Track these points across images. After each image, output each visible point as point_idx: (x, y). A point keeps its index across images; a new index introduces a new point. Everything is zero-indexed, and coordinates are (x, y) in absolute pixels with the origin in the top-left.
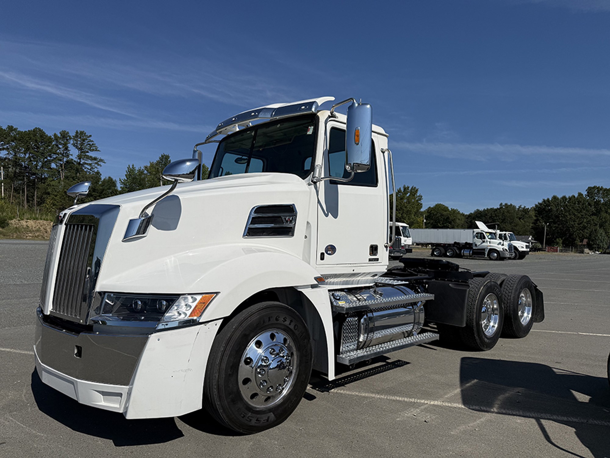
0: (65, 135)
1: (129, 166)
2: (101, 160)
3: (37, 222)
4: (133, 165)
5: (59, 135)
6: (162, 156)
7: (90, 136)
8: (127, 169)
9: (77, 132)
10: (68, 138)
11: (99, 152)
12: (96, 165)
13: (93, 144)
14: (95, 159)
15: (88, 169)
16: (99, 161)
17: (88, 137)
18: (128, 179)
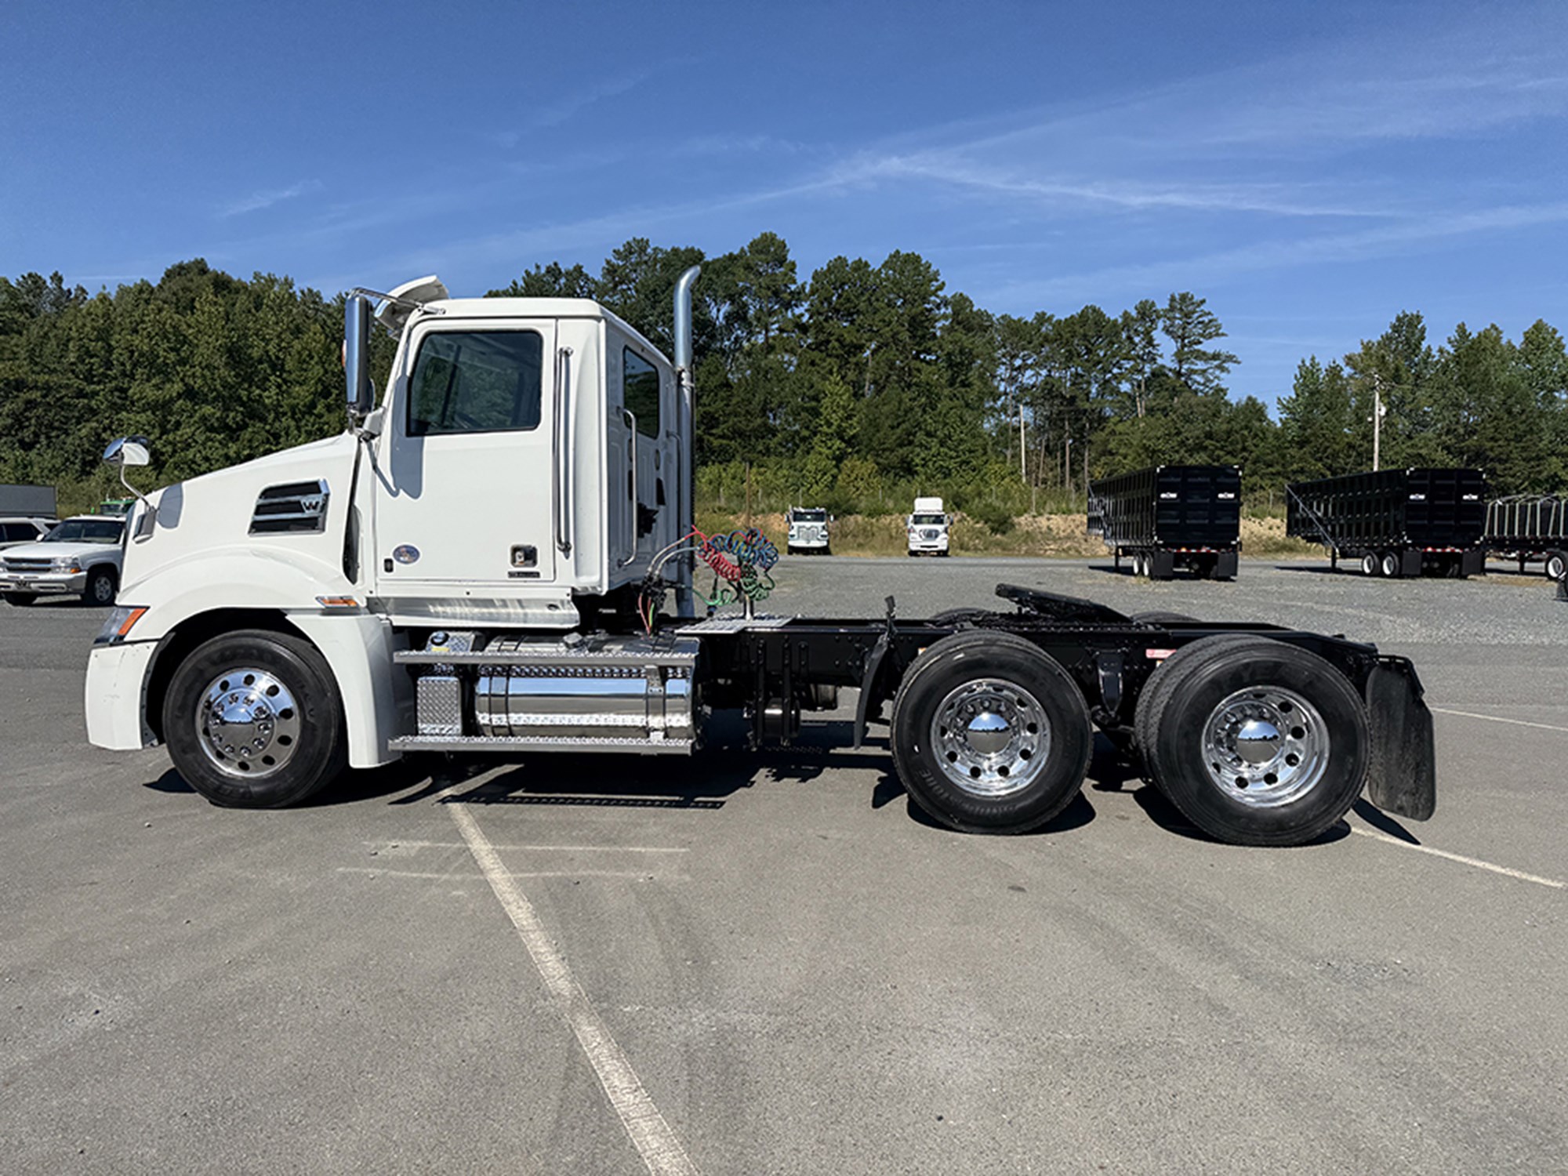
0: (1146, 312)
1: (1303, 362)
2: (1230, 358)
3: (1070, 517)
4: (1313, 359)
5: (1134, 313)
6: (1399, 319)
7: (1203, 302)
8: (1297, 372)
9: (1173, 299)
10: (1154, 317)
11: (1223, 338)
12: (1218, 372)
13: (1210, 321)
14: (1215, 357)
15: (1199, 383)
16: (1224, 362)
17: (1199, 306)
18: (1298, 395)
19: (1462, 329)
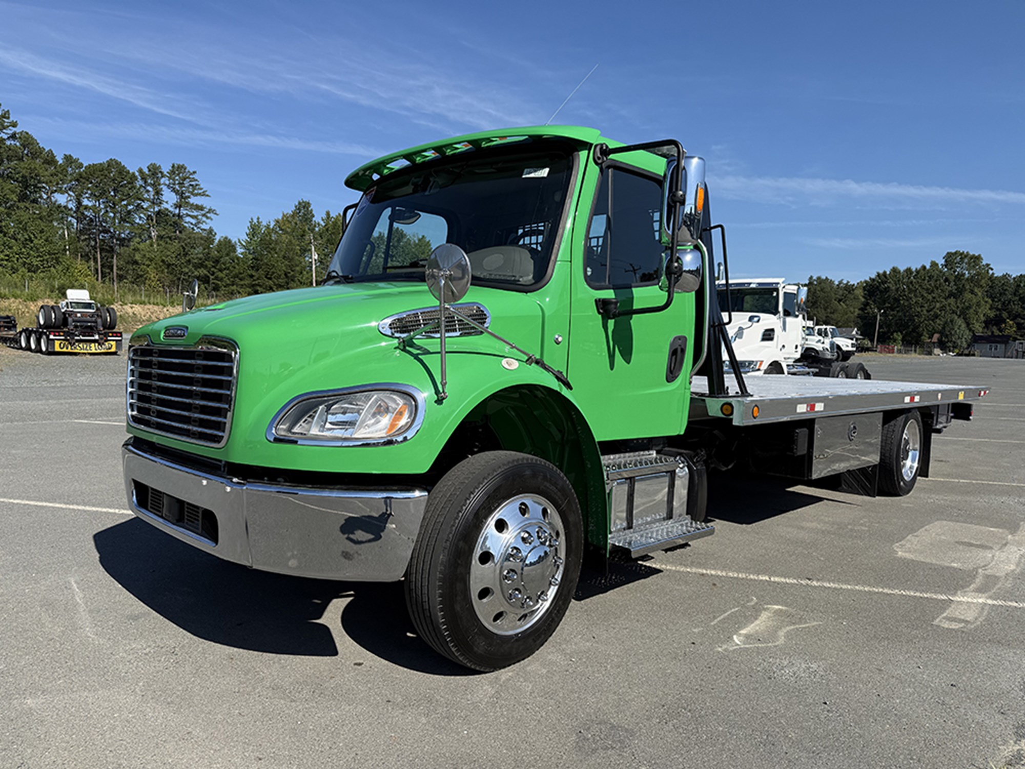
0: (155, 171)
1: (252, 219)
2: (210, 211)
4: (258, 219)
5: (146, 170)
6: (300, 203)
7: (195, 172)
8: (249, 225)
9: (173, 166)
10: (160, 175)
11: (207, 198)
12: (204, 219)
13: (197, 185)
14: (200, 208)
15: (192, 224)
16: (208, 212)
17: (191, 174)
18: (250, 239)
19: (328, 214)
